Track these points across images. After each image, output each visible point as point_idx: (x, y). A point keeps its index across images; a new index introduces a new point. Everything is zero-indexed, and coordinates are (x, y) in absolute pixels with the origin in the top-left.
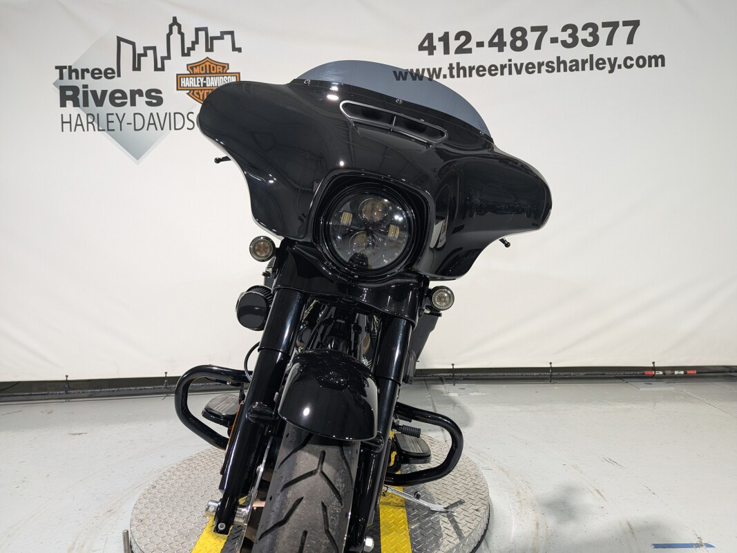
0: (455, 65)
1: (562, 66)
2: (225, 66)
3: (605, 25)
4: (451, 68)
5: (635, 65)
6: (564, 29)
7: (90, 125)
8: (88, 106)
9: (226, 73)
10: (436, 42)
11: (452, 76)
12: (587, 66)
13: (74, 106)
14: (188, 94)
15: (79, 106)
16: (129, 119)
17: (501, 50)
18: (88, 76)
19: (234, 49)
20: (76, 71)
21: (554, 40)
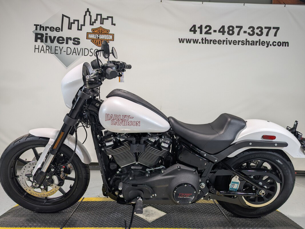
0: (204, 39)
1: (248, 43)
2: (108, 31)
3: (266, 28)
4: (202, 39)
5: (277, 45)
6: (249, 28)
7: (47, 50)
8: (47, 42)
9: (108, 34)
10: (197, 29)
11: (203, 43)
12: (258, 44)
13: (41, 42)
14: (91, 41)
15: (43, 42)
16: (65, 49)
17: (223, 34)
18: (48, 30)
19: (112, 24)
20: (43, 27)
21: (245, 32)
